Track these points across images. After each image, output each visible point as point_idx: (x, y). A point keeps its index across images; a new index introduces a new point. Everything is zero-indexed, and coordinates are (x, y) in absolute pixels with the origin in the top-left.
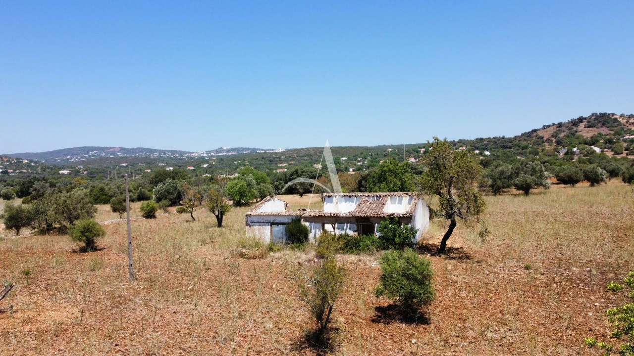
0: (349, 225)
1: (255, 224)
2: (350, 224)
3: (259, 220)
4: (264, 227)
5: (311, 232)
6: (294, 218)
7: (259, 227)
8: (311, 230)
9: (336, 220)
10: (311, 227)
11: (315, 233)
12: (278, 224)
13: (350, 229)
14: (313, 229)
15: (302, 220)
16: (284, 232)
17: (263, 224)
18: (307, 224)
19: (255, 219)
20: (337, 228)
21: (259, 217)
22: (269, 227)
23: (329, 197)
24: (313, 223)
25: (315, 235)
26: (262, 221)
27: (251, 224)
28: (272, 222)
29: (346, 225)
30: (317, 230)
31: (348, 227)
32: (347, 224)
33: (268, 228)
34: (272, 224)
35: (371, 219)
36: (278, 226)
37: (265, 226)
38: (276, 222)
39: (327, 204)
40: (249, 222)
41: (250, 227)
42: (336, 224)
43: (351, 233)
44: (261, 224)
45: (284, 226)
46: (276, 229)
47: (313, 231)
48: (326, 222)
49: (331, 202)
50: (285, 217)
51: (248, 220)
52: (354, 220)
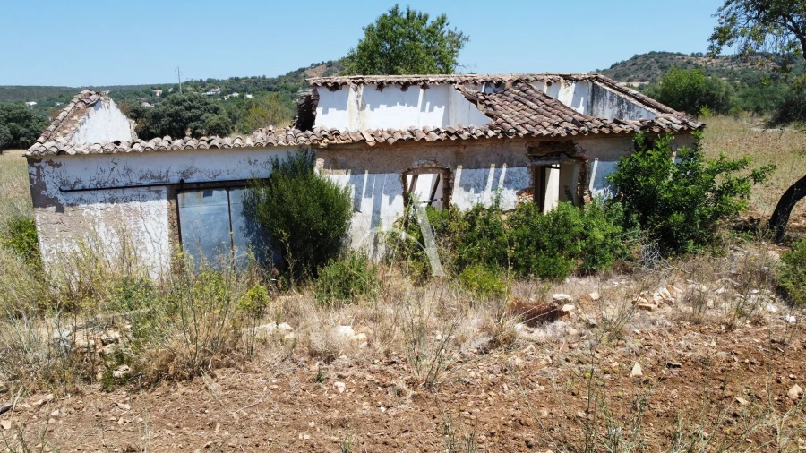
0: (504, 170)
1: (86, 195)
2: (509, 166)
3: (107, 178)
4: (136, 205)
5: (357, 210)
6: (283, 158)
7: (111, 207)
8: (358, 201)
9: (457, 153)
10: (358, 191)
11: (376, 211)
12: (207, 187)
13: (508, 183)
14: (369, 194)
15: (320, 163)
16: (240, 221)
17: (128, 192)
18: (340, 179)
19: (86, 176)
20: (461, 185)
21: (106, 165)
22: (165, 202)
23: (336, 87)
24: (366, 175)
25: (376, 222)
26: (123, 181)
27: (62, 199)
28: (175, 179)
29: (492, 170)
30: (385, 199)
31: (502, 177)
32: (499, 166)
33: (158, 209)
34: (177, 189)
35: (581, 145)
36: (208, 194)
37: (144, 199)
38: (194, 179)
39: (325, 112)
40: (51, 190)
41: (60, 209)
42: (459, 172)
43: (510, 199)
44: (119, 194)
45: (237, 196)
46: (197, 208)
47: (367, 205)
48: (415, 165)
49: (342, 106)
50: (243, 156)
51: (47, 179)
52: (521, 151)
